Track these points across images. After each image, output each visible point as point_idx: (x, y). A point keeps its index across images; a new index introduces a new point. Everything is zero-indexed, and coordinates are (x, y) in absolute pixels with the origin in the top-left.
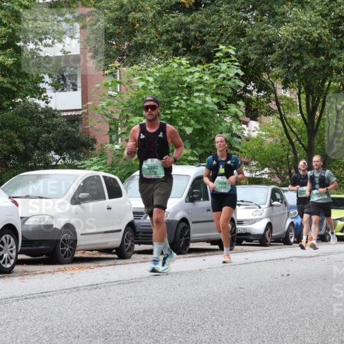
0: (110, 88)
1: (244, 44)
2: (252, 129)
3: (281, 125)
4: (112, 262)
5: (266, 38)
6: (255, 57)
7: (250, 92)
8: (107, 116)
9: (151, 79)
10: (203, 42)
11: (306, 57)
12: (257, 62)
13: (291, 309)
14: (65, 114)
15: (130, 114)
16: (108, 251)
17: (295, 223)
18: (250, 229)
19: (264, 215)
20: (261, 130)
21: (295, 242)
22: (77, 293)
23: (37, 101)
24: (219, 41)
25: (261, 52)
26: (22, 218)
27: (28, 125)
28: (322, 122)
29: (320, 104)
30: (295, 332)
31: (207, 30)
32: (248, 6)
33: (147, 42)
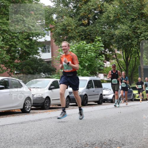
0: (61, 52)
1: (104, 36)
2: (108, 64)
3: (117, 63)
5: (111, 34)
6: (108, 40)
7: (107, 52)
9: (74, 48)
10: (90, 36)
11: (124, 41)
12: (108, 42)
13: (122, 124)
14: (46, 60)
18: (107, 97)
19: (112, 93)
20: (110, 64)
22: (51, 119)
23: (37, 56)
24: (96, 36)
25: (110, 39)
26: (33, 95)
27: (34, 64)
28: (130, 61)
29: (130, 56)
30: (123, 132)
31: (92, 32)
32: (105, 24)
33: (73, 36)
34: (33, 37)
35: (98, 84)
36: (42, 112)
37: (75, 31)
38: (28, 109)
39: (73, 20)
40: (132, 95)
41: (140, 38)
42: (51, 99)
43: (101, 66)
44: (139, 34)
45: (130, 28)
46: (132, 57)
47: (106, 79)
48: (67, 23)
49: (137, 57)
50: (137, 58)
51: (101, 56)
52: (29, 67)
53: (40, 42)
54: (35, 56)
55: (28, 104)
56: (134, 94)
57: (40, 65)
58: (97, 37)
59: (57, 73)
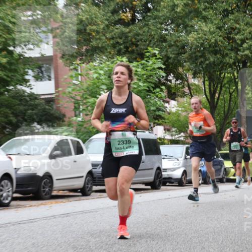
0: (74, 79)
1: (166, 47)
2: (173, 106)
4: (78, 198)
5: (181, 43)
6: (173, 56)
7: (170, 81)
8: (72, 98)
9: (102, 72)
10: (137, 46)
12: (174, 59)
13: (200, 229)
14: (43, 97)
15: (88, 97)
16: (75, 190)
17: (202, 170)
18: (171, 175)
19: (181, 165)
20: (178, 107)
21: (202, 183)
22: (54, 220)
23: (24, 88)
24: (148, 45)
25: (177, 52)
26: (15, 169)
27: (18, 105)
28: (220, 101)
29: (219, 89)
30: (203, 245)
31: (140, 37)
32: (168, 21)
33: (100, 45)
34: (14, 47)
35: (152, 147)
36: (35, 206)
37: (104, 35)
38: (7, 199)
39: (101, 11)
40: (223, 169)
41: (240, 50)
42: (55, 178)
43: (158, 109)
44: (239, 42)
45: (221, 30)
46: (223, 92)
47: (168, 137)
48: (87, 19)
49: (234, 90)
50: (234, 94)
51: (158, 90)
52: (8, 110)
53: (30, 57)
54: (19, 87)
55: (7, 188)
56: (225, 169)
57: (31, 107)
58: (150, 49)
59: (66, 123)
